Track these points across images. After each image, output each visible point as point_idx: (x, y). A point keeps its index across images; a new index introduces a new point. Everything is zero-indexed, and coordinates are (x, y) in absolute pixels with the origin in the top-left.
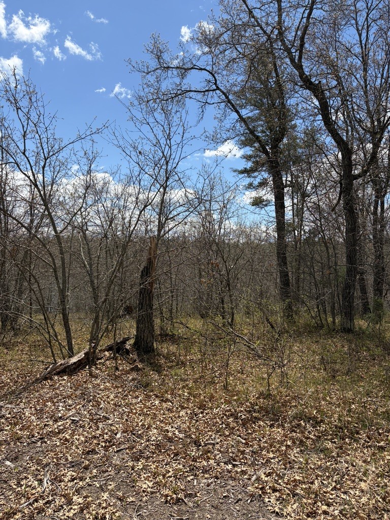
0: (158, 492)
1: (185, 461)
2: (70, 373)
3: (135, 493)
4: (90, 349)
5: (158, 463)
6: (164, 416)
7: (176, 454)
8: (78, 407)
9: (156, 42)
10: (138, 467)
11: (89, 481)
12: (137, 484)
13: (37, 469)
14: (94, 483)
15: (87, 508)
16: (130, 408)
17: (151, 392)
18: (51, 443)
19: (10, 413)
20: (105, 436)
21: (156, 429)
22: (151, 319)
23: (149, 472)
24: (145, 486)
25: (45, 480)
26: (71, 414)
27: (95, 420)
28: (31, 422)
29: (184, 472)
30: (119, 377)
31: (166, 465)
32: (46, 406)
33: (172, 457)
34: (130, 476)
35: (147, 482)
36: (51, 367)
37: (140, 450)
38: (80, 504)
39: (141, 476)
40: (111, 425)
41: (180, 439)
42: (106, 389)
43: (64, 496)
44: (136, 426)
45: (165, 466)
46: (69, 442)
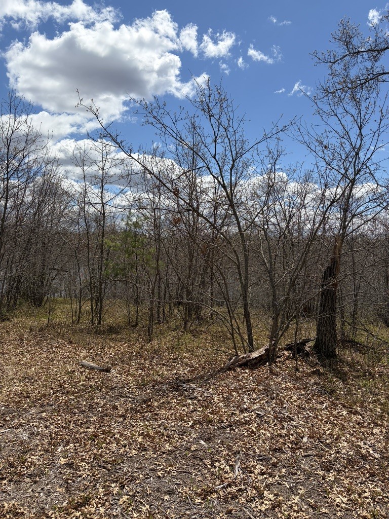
0: (354, 510)
1: (383, 484)
2: (251, 367)
3: (327, 505)
4: (270, 345)
5: (351, 479)
6: (354, 430)
7: (372, 475)
8: (262, 402)
9: (345, 29)
10: (329, 479)
11: (279, 479)
12: (330, 496)
13: (228, 454)
14: (284, 483)
15: (279, 506)
16: (315, 413)
17: (337, 400)
18: (239, 432)
19: (201, 396)
20: (291, 437)
21: (346, 442)
22: (333, 323)
23: (342, 486)
24: (338, 500)
25: (237, 467)
26: (255, 408)
27: (279, 418)
28: (219, 408)
29: (383, 497)
30: (300, 379)
31: (361, 484)
32: (232, 395)
33: (368, 476)
34: (320, 485)
35: (340, 496)
36: (234, 358)
37: (329, 460)
38: (271, 500)
39: (333, 488)
40: (296, 427)
41: (375, 458)
42: (287, 388)
43: (256, 488)
44: (323, 434)
45: (359, 484)
46: (255, 435)
